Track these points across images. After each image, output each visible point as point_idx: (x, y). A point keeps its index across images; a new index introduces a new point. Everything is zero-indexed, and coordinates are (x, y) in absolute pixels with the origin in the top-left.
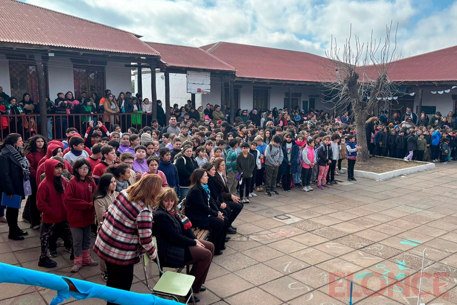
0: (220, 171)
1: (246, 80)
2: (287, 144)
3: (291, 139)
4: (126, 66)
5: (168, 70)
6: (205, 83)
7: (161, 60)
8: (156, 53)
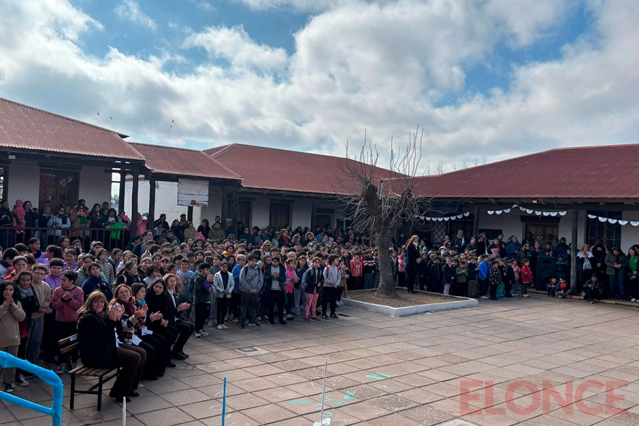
0: (170, 289)
1: (255, 191)
2: (272, 267)
3: (278, 263)
4: (106, 171)
5: (154, 178)
6: (201, 194)
7: (146, 165)
8: (139, 156)
